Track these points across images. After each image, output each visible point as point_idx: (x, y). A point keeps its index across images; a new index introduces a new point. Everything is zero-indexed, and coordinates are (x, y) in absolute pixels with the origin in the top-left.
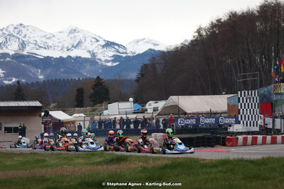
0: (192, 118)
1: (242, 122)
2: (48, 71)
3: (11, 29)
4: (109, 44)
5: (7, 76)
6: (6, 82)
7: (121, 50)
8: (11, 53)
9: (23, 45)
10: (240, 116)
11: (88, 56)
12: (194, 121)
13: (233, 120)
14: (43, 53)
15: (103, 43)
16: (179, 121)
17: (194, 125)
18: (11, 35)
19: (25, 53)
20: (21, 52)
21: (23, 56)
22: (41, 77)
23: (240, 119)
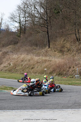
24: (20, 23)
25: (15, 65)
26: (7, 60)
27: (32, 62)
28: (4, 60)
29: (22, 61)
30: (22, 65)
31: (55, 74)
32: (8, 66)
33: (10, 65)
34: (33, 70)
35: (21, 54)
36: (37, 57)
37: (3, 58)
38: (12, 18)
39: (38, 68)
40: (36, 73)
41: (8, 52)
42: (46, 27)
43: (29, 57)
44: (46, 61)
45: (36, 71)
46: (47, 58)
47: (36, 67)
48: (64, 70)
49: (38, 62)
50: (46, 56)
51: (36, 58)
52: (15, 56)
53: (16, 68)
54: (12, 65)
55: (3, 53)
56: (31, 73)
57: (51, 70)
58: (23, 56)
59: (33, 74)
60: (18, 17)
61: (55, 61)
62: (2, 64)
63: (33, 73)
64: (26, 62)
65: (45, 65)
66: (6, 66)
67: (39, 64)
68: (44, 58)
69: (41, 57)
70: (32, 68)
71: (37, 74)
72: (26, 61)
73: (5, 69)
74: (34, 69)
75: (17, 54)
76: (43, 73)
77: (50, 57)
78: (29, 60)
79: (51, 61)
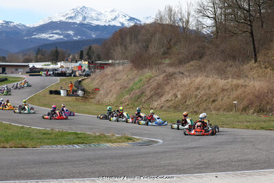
2: (98, 33)
3: (79, 9)
4: (131, 19)
5: (75, 35)
6: (75, 38)
7: (138, 22)
8: (78, 22)
9: (85, 18)
11: (120, 25)
14: (95, 23)
15: (128, 18)
18: (78, 12)
19: (85, 22)
20: (83, 22)
21: (84, 24)
22: (94, 36)
24: (215, 19)
25: (185, 97)
26: (172, 88)
27: (213, 89)
28: (167, 88)
29: (198, 89)
30: (196, 96)
31: (252, 111)
32: (174, 98)
33: (177, 97)
34: (214, 104)
35: (197, 77)
36: (223, 81)
37: (166, 85)
38: (202, 11)
39: (223, 100)
40: (219, 109)
41: (174, 73)
42: (249, 23)
43: (209, 81)
44: (237, 86)
45: (219, 107)
46: (241, 82)
47: (220, 99)
48: (267, 103)
49: (223, 90)
50: (239, 77)
51: (221, 82)
52: (186, 81)
53: (185, 102)
54: (179, 96)
55: (166, 76)
56: (211, 111)
57: (245, 103)
58: (199, 79)
59: (214, 112)
60: (211, 9)
61: (254, 86)
62: (162, 95)
63: (215, 110)
64: (203, 91)
65: (235, 94)
66: (170, 99)
67: (225, 93)
68: (235, 82)
69: (230, 80)
70: (214, 101)
71: (221, 112)
72: (203, 88)
73: (169, 104)
74: (216, 102)
75: (190, 76)
76: (231, 110)
77: (247, 79)
78: (209, 87)
79: (246, 86)
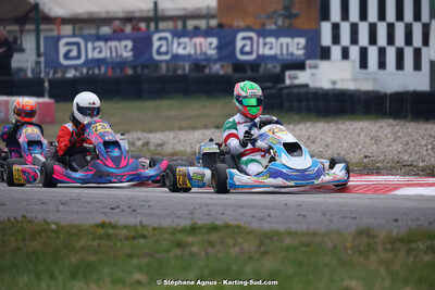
0: (118, 35)
1: (336, 51)
10: (326, 28)
12: (124, 50)
13: (295, 46)
16: (63, 50)
17: (122, 64)
23: (326, 39)
